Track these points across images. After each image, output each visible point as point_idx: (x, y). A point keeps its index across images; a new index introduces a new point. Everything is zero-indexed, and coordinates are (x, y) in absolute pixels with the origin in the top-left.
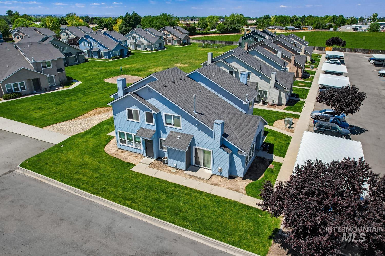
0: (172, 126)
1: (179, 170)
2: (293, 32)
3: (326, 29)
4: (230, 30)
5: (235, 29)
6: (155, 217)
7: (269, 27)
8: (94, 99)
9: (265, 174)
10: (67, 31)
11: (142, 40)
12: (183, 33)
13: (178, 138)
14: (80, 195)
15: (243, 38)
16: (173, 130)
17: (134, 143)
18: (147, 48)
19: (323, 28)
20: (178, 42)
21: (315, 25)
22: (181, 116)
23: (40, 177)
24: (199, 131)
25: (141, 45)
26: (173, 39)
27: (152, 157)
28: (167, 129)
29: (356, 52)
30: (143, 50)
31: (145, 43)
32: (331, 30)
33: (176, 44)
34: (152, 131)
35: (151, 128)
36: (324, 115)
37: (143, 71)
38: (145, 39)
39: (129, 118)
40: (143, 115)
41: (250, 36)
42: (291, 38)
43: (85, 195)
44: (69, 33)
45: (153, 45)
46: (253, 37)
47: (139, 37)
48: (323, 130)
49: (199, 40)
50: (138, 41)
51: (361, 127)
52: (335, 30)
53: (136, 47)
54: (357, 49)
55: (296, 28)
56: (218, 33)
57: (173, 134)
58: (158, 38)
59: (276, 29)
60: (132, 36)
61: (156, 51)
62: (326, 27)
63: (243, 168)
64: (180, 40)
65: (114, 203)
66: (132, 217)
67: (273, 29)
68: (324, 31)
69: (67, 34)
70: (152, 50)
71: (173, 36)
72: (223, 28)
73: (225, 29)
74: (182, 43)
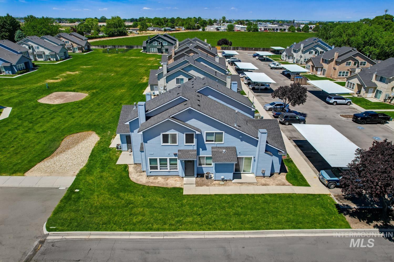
0: (213, 142)
1: (226, 181)
2: (170, 33)
3: (195, 29)
4: (117, 33)
5: (122, 32)
6: (252, 230)
7: (148, 29)
8: (52, 127)
9: (286, 165)
11: (41, 49)
12: (82, 40)
13: (223, 153)
14: (162, 237)
15: (147, 42)
16: (215, 146)
17: (168, 167)
18: (50, 58)
19: (193, 29)
20: (79, 49)
21: (187, 26)
22: (224, 132)
23: (90, 235)
24: (242, 142)
25: (42, 55)
26: (73, 47)
27: (192, 175)
28: (207, 146)
29: (237, 50)
30: (45, 60)
31: (47, 52)
32: (201, 30)
33: (77, 51)
34: (193, 150)
35: (191, 148)
36: (275, 107)
37: (73, 85)
38: (45, 48)
39: (164, 142)
40: (181, 137)
41: (155, 40)
42: (197, 42)
43: (165, 235)
45: (58, 54)
46: (158, 41)
47: (38, 46)
48: (288, 119)
49: (98, 46)
50: (36, 50)
51: (301, 112)
52: (204, 30)
53: (35, 57)
54: (238, 47)
55: (172, 29)
56: (107, 37)
57: (216, 150)
58: (62, 47)
59: (155, 31)
60: (27, 45)
61: (62, 60)
62: (195, 27)
63: (280, 164)
64: (82, 47)
65: (205, 232)
66: (233, 238)
67: (152, 30)
68: (194, 31)
70: (57, 60)
71: (72, 43)
72: (111, 32)
73: (113, 33)
74: (84, 50)
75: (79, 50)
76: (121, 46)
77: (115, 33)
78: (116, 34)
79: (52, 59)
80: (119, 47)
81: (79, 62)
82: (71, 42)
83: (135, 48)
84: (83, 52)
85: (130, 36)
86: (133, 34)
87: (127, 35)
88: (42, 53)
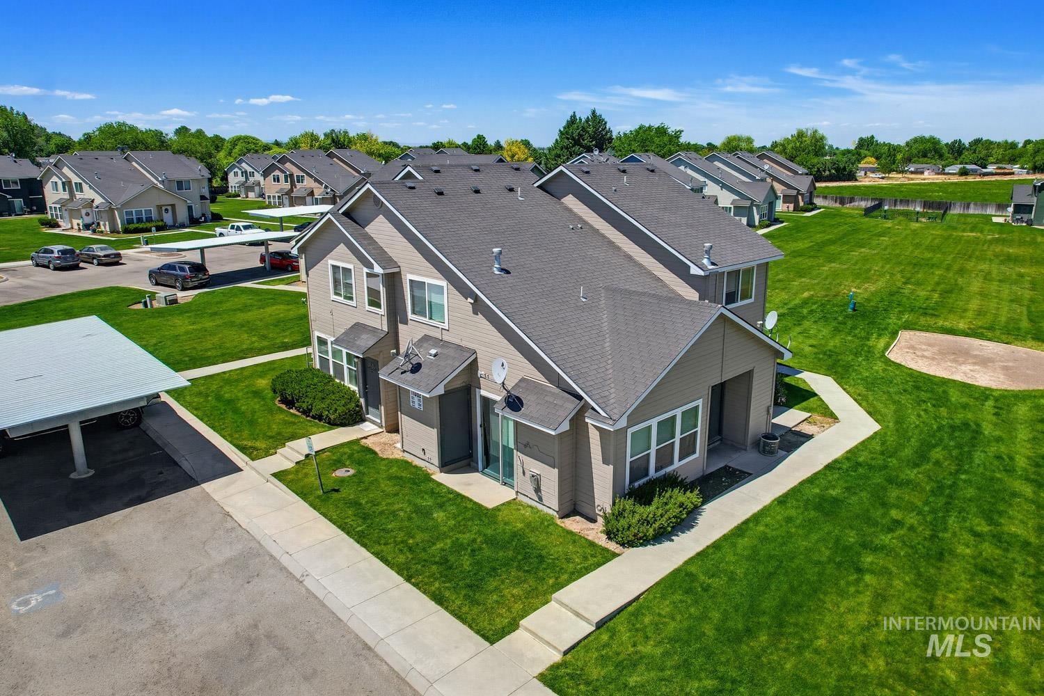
4: (829, 171)
55: (982, 168)
59: (926, 173)
61: (767, 227)
64: (797, 193)
74: (801, 204)
75: (784, 202)
76: (907, 202)
77: (824, 171)
78: (827, 173)
80: (895, 205)
83: (956, 211)
84: (797, 210)
86: (869, 179)
87: (856, 180)
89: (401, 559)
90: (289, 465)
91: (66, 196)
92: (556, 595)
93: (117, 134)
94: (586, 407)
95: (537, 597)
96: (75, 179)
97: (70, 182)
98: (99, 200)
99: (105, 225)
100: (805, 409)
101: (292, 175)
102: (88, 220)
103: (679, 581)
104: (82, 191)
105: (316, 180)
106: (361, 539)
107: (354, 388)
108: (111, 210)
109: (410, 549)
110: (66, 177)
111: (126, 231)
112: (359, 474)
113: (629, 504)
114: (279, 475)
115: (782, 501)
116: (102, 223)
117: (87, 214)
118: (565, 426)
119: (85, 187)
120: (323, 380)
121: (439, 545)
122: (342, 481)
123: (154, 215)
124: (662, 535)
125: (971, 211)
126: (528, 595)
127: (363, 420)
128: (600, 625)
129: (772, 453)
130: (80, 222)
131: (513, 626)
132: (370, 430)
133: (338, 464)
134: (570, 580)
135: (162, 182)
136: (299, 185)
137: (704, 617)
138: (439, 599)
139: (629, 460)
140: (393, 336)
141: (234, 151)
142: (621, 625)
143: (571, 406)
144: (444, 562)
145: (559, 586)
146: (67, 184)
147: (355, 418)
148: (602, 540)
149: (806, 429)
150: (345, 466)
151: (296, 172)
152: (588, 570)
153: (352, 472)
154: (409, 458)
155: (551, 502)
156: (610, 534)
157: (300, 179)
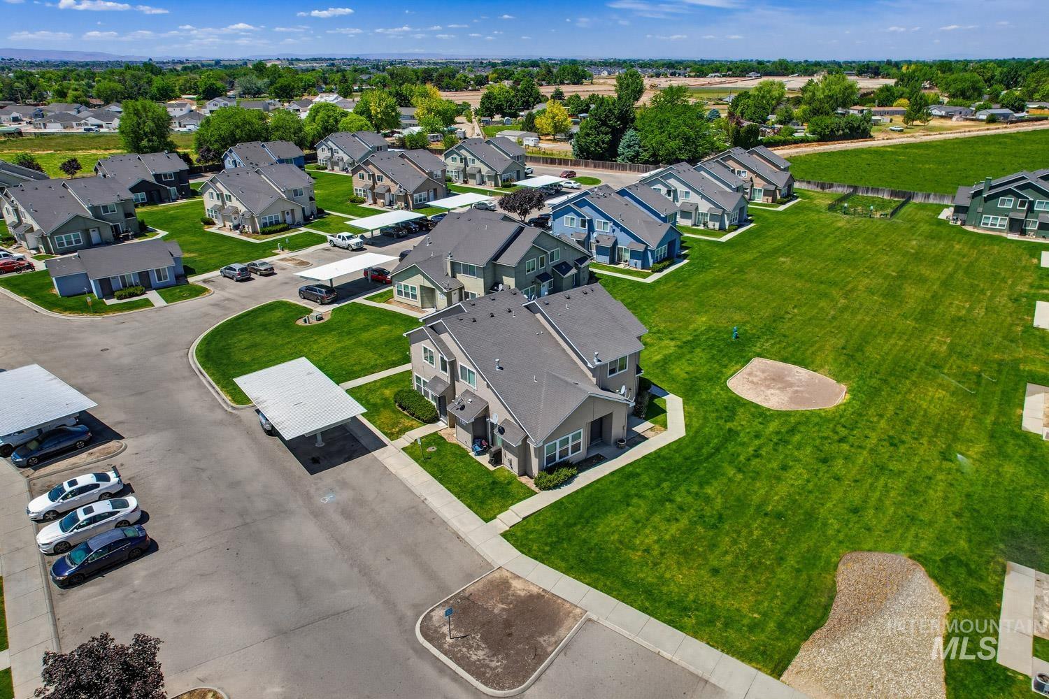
4: (843, 130)
5: (859, 127)
7: (929, 111)
10: (463, 152)
11: (694, 198)
15: (976, 195)
18: (707, 222)
20: (767, 193)
25: (690, 212)
26: (752, 185)
30: (696, 225)
31: (704, 207)
38: (703, 197)
41: (1007, 192)
44: (469, 156)
45: (727, 213)
49: (809, 182)
50: (682, 200)
56: (813, 141)
59: (955, 120)
60: (666, 186)
64: (775, 187)
67: (941, 117)
69: (464, 160)
70: (723, 230)
71: (754, 176)
72: (827, 127)
73: (832, 129)
74: (779, 197)
75: (764, 195)
76: (877, 190)
77: (838, 131)
78: (841, 132)
79: (710, 225)
80: (867, 192)
81: (777, 243)
82: (751, 175)
83: (918, 200)
84: (775, 202)
85: (879, 140)
86: (887, 132)
87: (870, 137)
88: (692, 209)
89: (456, 490)
90: (407, 444)
91: (219, 203)
92: (511, 508)
93: (230, 117)
94: (527, 437)
95: (504, 508)
96: (226, 192)
97: (222, 194)
98: (243, 209)
99: (248, 228)
100: (653, 422)
101: (373, 175)
102: (236, 222)
103: (558, 505)
104: (231, 201)
105: (392, 180)
106: (440, 481)
107: (434, 404)
108: (253, 218)
109: (460, 487)
110: (219, 190)
111: (264, 233)
112: (438, 450)
113: (544, 473)
114: (404, 449)
115: (612, 474)
116: (246, 226)
117: (235, 218)
118: (520, 443)
119: (233, 199)
120: (419, 397)
121: (471, 485)
122: (431, 453)
123: (280, 219)
124: (556, 487)
125: (931, 201)
126: (502, 507)
127: (439, 420)
128: (524, 519)
129: (622, 448)
130: (231, 224)
131: (494, 517)
132: (442, 425)
133: (429, 445)
134: (517, 502)
135: (284, 192)
136: (379, 183)
137: (561, 518)
138: (470, 507)
139: (545, 456)
140: (452, 387)
141: (317, 118)
142: (531, 519)
143: (522, 436)
144: (472, 492)
145: (512, 504)
146: (220, 196)
147: (435, 420)
148: (534, 487)
149: (647, 434)
150: (431, 445)
151: (377, 173)
152: (524, 499)
153: (435, 449)
154: (460, 444)
155: (515, 471)
156: (537, 485)
157: (380, 179)
